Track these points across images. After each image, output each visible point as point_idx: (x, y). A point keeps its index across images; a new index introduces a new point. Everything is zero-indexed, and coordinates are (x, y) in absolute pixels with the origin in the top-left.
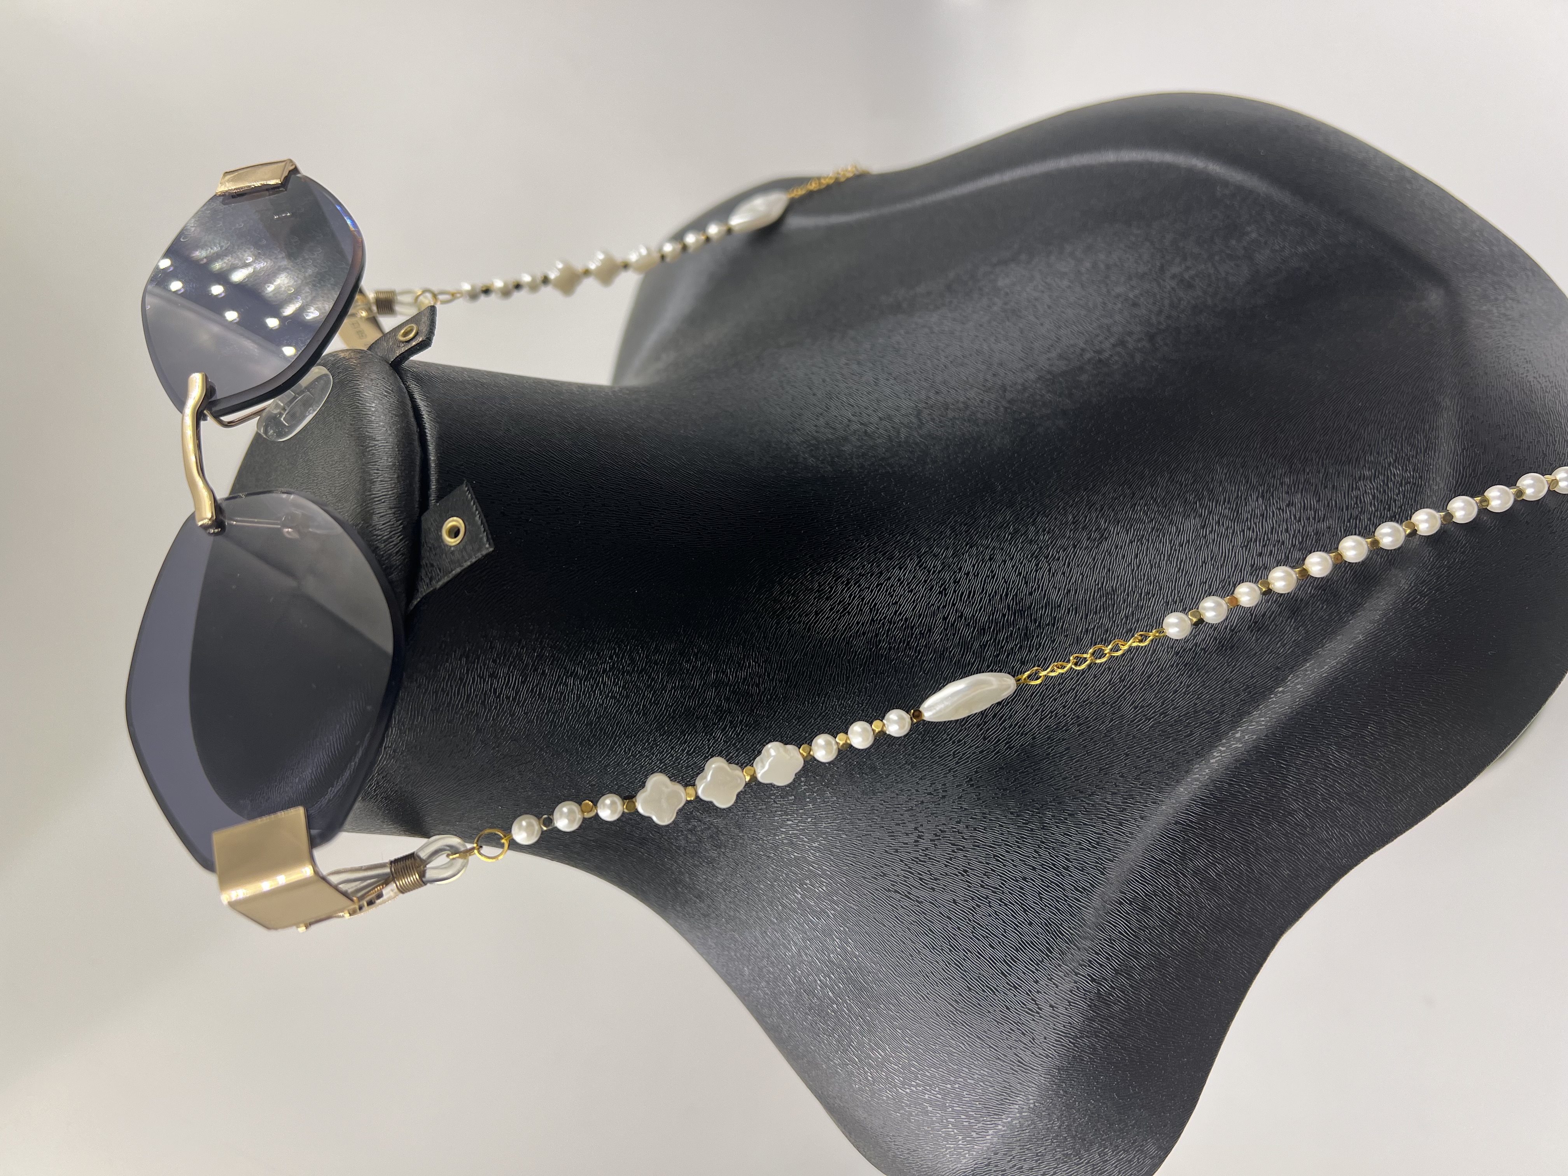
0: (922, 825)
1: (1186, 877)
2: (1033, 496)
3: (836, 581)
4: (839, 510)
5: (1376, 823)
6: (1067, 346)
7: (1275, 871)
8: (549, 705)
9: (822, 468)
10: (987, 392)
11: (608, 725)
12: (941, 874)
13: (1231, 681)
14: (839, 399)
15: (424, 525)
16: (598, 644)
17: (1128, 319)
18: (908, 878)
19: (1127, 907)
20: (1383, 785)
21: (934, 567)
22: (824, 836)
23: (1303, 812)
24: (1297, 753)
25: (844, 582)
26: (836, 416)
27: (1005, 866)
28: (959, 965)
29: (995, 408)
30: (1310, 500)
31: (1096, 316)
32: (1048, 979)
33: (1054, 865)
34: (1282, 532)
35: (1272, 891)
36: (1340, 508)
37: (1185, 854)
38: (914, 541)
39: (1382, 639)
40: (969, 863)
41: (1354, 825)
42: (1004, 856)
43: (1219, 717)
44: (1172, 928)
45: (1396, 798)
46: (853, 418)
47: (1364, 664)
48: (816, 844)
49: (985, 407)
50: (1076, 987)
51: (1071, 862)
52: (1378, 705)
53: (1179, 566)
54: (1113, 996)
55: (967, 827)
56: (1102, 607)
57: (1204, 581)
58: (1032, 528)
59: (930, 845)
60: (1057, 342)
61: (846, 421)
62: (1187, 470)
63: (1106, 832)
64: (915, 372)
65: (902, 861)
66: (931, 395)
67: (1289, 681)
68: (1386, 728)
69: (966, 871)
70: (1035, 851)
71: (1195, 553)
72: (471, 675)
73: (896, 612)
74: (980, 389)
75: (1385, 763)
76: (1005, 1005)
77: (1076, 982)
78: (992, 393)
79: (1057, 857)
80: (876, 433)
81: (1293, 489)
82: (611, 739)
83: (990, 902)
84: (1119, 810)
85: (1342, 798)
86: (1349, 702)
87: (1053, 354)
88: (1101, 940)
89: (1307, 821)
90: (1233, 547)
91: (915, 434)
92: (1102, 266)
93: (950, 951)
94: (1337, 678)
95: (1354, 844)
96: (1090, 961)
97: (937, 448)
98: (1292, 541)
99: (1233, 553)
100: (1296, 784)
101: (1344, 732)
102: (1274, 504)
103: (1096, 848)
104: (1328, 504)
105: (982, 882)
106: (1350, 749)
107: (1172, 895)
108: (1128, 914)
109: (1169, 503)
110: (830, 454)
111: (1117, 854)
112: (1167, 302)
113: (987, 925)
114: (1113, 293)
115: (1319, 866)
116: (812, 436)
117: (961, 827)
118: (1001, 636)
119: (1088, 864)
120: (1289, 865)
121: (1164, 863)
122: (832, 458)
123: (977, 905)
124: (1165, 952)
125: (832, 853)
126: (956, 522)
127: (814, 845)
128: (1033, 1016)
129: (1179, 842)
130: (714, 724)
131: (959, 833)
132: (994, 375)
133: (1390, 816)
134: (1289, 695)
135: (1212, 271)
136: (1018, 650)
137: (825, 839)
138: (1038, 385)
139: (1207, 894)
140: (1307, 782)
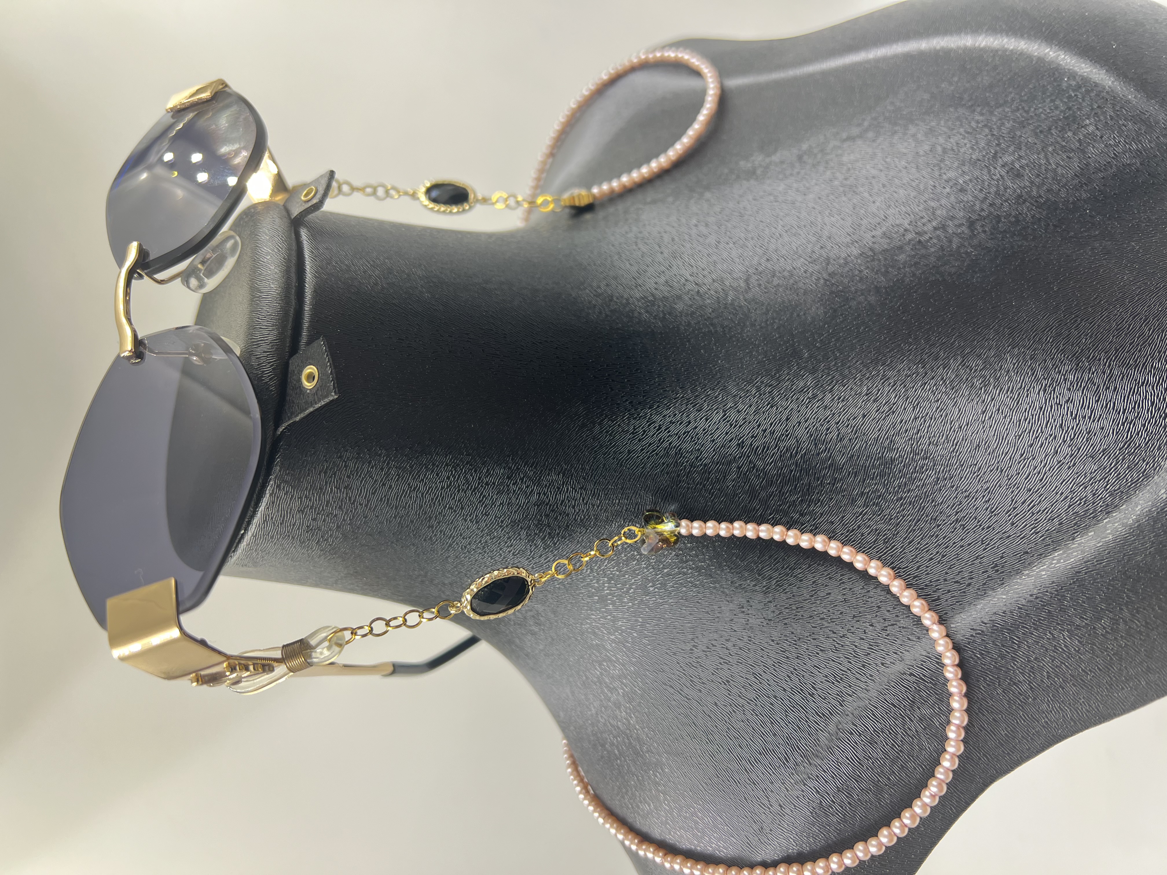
0: (697, 637)
1: (912, 721)
2: (834, 365)
3: (649, 425)
4: (661, 363)
5: (1095, 704)
6: (893, 226)
7: (994, 730)
8: (396, 511)
9: (653, 323)
10: (812, 263)
11: (446, 528)
12: (708, 680)
13: (983, 558)
14: (682, 258)
15: (291, 368)
16: (437, 466)
17: (954, 204)
18: (682, 678)
19: (856, 738)
20: (1108, 673)
21: (736, 421)
22: (620, 632)
23: (1028, 684)
24: (1030, 633)
25: (655, 427)
26: (675, 275)
27: (760, 683)
28: (712, 756)
29: (816, 280)
30: (1090, 399)
31: (924, 199)
32: (781, 782)
33: (801, 690)
34: (1056, 426)
35: (988, 746)
36: (1117, 410)
37: (914, 702)
38: (723, 397)
39: (1131, 542)
40: (731, 675)
41: (1074, 703)
42: (761, 676)
43: (965, 588)
44: (893, 762)
45: (1118, 686)
46: (690, 278)
47: (1108, 564)
48: (613, 637)
49: (807, 278)
50: (803, 795)
51: (816, 690)
52: (1115, 602)
53: (954, 447)
54: (832, 808)
55: (734, 646)
56: (879, 474)
57: (975, 463)
58: (829, 396)
59: (701, 654)
60: (884, 220)
61: (683, 280)
62: (979, 356)
63: (850, 670)
64: (752, 239)
65: (678, 663)
66: (763, 261)
67: (1035, 566)
68: (1119, 625)
69: (728, 681)
70: (788, 676)
71: (971, 436)
72: (329, 487)
73: (697, 457)
74: (807, 260)
75: (1113, 655)
76: (744, 796)
77: (803, 791)
78: (816, 265)
79: (805, 683)
80: (707, 294)
81: (1075, 386)
82: (449, 538)
83: (744, 710)
84: (864, 653)
85: (1066, 678)
86: (1087, 595)
87: (878, 233)
88: (829, 761)
89: (1030, 693)
90: (1008, 434)
91: (741, 297)
92: (939, 149)
93: (707, 743)
94: (1080, 572)
95: (1071, 718)
96: (817, 776)
97: (758, 312)
98: (1064, 436)
99: (1007, 441)
100: (1025, 660)
101: (1078, 622)
102: (1054, 398)
103: (839, 682)
104: (1107, 405)
105: (740, 692)
106: (1081, 638)
107: (897, 735)
108: (856, 743)
109: (956, 386)
110: (663, 311)
111: (856, 691)
112: (993, 190)
113: (739, 729)
114: (945, 177)
115: (1036, 731)
116: (650, 293)
117: (729, 645)
118: (786, 489)
119: (830, 695)
120: (1008, 726)
121: (895, 706)
122: (665, 314)
123: (734, 711)
124: (883, 780)
125: (625, 646)
126: (762, 382)
127: (611, 637)
128: (764, 809)
129: (911, 691)
130: (536, 534)
131: (727, 649)
132: (822, 247)
133: (1110, 701)
134: (1032, 579)
135: (1043, 162)
136: (799, 502)
137: (620, 634)
138: (859, 261)
139: (929, 738)
140: (1036, 659)
